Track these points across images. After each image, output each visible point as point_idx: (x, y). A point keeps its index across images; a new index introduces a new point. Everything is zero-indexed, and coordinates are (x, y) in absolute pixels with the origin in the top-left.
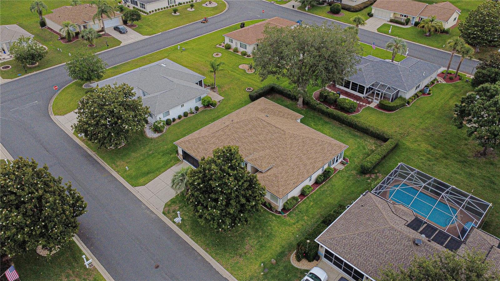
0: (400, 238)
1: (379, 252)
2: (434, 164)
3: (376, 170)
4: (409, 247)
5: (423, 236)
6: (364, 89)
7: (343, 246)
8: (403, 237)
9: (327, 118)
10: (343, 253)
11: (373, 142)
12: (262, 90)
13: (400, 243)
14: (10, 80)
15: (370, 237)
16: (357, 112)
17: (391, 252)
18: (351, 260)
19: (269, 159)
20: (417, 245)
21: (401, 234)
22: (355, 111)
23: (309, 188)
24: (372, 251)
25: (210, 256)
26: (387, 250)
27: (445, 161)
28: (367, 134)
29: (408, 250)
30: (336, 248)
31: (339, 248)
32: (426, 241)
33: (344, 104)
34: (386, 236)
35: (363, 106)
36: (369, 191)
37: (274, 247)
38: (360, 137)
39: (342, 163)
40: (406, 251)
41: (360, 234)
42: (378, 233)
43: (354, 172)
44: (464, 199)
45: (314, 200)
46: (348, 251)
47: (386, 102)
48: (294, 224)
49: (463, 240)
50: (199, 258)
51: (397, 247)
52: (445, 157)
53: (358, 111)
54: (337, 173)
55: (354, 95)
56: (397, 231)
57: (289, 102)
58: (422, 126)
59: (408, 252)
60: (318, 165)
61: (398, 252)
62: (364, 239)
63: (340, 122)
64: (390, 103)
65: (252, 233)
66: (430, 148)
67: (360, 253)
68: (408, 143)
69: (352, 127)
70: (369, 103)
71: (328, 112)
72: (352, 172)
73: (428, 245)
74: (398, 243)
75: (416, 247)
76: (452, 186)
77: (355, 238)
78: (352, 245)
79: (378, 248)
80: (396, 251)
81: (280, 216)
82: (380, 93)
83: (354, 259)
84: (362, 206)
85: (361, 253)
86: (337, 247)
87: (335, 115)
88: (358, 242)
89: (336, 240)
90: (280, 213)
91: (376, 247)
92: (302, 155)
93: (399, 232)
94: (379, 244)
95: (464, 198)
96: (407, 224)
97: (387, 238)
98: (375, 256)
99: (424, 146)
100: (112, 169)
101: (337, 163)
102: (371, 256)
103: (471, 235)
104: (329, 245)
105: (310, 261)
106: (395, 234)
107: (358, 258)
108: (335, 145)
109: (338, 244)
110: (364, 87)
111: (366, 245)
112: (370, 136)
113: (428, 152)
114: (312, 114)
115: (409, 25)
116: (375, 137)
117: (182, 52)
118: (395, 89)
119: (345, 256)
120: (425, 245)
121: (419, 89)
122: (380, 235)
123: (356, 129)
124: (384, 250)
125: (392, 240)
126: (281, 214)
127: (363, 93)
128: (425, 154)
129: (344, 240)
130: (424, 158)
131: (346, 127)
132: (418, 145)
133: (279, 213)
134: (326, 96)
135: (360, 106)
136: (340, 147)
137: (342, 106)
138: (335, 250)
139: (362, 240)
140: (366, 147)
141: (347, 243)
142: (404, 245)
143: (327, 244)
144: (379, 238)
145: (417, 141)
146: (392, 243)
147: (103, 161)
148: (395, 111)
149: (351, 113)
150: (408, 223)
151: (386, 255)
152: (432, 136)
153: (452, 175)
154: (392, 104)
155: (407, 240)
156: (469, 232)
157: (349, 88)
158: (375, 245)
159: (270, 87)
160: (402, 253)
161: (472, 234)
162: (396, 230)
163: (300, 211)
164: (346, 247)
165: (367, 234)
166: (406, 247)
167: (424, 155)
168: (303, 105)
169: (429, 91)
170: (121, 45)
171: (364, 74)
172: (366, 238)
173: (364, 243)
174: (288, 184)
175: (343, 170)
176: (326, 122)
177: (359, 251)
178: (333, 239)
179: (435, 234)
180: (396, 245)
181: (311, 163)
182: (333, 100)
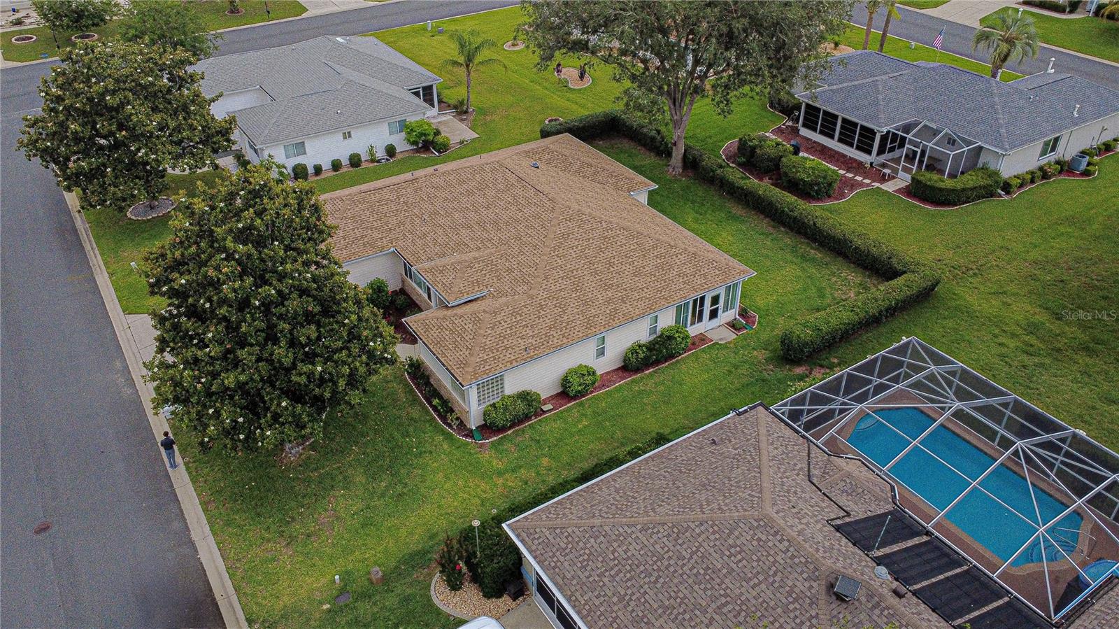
0: (782, 562)
1: (693, 600)
2: (1042, 365)
3: (835, 357)
4: (808, 601)
5: (882, 570)
6: (873, 140)
7: (581, 559)
8: (797, 560)
9: (740, 206)
10: (574, 582)
11: (858, 280)
12: (580, 121)
13: (777, 579)
14: (20, 64)
15: (680, 541)
16: (837, 199)
17: (737, 608)
18: (589, 611)
19: (483, 272)
20: (840, 598)
21: (792, 549)
22: (829, 196)
23: (584, 375)
24: (672, 594)
25: (208, 526)
26: (723, 600)
27: (1082, 359)
28: (845, 256)
29: (798, 613)
30: (559, 561)
31: (566, 564)
32: (885, 591)
33: (797, 172)
34: (738, 549)
35: (861, 185)
36: (761, 404)
37: (403, 532)
38: (820, 265)
39: (733, 325)
40: (792, 615)
41: (651, 526)
42: (714, 533)
43: (761, 355)
44: (1102, 476)
45: (596, 414)
46: (591, 579)
47: (932, 178)
48: (500, 473)
49: (1055, 619)
50: (176, 525)
51: (762, 594)
52: (1086, 349)
53: (842, 196)
54: (703, 350)
55: (844, 156)
56: (779, 537)
57: (649, 159)
58: (1034, 254)
59: (798, 621)
60: (631, 309)
61: (759, 614)
62: (657, 546)
63: (773, 220)
64: (943, 181)
65: (360, 479)
66: (1042, 317)
67: (629, 592)
68: (970, 296)
69: (806, 236)
70: (883, 179)
71: (742, 189)
72: (755, 353)
73: (887, 608)
74: (771, 580)
75: (833, 606)
76: (1073, 429)
77: (630, 539)
78: (614, 559)
79: (696, 587)
80: (753, 609)
81: (468, 444)
82: (919, 151)
83: (602, 609)
84: (714, 442)
85: (633, 594)
86: (562, 559)
87: (760, 197)
88: (636, 553)
89: (569, 535)
90: (470, 434)
91: (690, 581)
92: (586, 272)
93: (788, 541)
94: (702, 571)
95: (1104, 472)
96: (839, 522)
97: (739, 557)
98: (675, 612)
99: (1022, 310)
100: (103, 267)
101: (715, 322)
102: (660, 611)
103: (1096, 607)
104: (540, 547)
105: (488, 595)
106: (770, 544)
107: (616, 608)
108: (711, 262)
109: (567, 551)
110: (873, 132)
111: (659, 570)
112: (854, 263)
113: (1032, 328)
114: (700, 194)
115: (1078, 13)
116: (865, 268)
117: (433, 36)
118: (969, 143)
119: (577, 594)
120: (877, 605)
121: (1051, 157)
122: (718, 543)
123: (815, 240)
124: (713, 599)
125: (755, 564)
126: (472, 437)
127: (869, 153)
128: (1021, 332)
129: (592, 540)
130: (1012, 344)
131: (787, 233)
132: (1005, 303)
133: (467, 436)
134: (753, 149)
135: (853, 185)
136: (726, 271)
137: (792, 175)
138: (554, 568)
139: (651, 548)
140: (828, 292)
141: (599, 550)
142: (790, 593)
143: (536, 542)
144: (712, 551)
145: (1005, 293)
146: (750, 575)
147: (95, 246)
148: (956, 205)
149: (817, 199)
150: (847, 520)
151: (717, 617)
152: (1061, 285)
153: (1099, 404)
154: (948, 183)
155: (805, 575)
156: (1092, 595)
157: (832, 137)
158: (688, 572)
159: (606, 115)
160: (776, 620)
161: (1102, 602)
162: (776, 533)
163: (538, 438)
164: (590, 563)
165: (675, 530)
166: (796, 600)
167: (1013, 335)
168: (683, 170)
169: (1088, 165)
170: (304, 15)
171: (880, 97)
172: (667, 543)
173: (655, 559)
174: (507, 349)
175: (730, 343)
176: (735, 218)
177: (629, 584)
178: (558, 531)
179: (941, 577)
180: (763, 586)
181: (608, 301)
182: (771, 160)
